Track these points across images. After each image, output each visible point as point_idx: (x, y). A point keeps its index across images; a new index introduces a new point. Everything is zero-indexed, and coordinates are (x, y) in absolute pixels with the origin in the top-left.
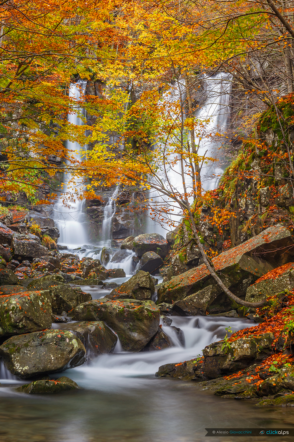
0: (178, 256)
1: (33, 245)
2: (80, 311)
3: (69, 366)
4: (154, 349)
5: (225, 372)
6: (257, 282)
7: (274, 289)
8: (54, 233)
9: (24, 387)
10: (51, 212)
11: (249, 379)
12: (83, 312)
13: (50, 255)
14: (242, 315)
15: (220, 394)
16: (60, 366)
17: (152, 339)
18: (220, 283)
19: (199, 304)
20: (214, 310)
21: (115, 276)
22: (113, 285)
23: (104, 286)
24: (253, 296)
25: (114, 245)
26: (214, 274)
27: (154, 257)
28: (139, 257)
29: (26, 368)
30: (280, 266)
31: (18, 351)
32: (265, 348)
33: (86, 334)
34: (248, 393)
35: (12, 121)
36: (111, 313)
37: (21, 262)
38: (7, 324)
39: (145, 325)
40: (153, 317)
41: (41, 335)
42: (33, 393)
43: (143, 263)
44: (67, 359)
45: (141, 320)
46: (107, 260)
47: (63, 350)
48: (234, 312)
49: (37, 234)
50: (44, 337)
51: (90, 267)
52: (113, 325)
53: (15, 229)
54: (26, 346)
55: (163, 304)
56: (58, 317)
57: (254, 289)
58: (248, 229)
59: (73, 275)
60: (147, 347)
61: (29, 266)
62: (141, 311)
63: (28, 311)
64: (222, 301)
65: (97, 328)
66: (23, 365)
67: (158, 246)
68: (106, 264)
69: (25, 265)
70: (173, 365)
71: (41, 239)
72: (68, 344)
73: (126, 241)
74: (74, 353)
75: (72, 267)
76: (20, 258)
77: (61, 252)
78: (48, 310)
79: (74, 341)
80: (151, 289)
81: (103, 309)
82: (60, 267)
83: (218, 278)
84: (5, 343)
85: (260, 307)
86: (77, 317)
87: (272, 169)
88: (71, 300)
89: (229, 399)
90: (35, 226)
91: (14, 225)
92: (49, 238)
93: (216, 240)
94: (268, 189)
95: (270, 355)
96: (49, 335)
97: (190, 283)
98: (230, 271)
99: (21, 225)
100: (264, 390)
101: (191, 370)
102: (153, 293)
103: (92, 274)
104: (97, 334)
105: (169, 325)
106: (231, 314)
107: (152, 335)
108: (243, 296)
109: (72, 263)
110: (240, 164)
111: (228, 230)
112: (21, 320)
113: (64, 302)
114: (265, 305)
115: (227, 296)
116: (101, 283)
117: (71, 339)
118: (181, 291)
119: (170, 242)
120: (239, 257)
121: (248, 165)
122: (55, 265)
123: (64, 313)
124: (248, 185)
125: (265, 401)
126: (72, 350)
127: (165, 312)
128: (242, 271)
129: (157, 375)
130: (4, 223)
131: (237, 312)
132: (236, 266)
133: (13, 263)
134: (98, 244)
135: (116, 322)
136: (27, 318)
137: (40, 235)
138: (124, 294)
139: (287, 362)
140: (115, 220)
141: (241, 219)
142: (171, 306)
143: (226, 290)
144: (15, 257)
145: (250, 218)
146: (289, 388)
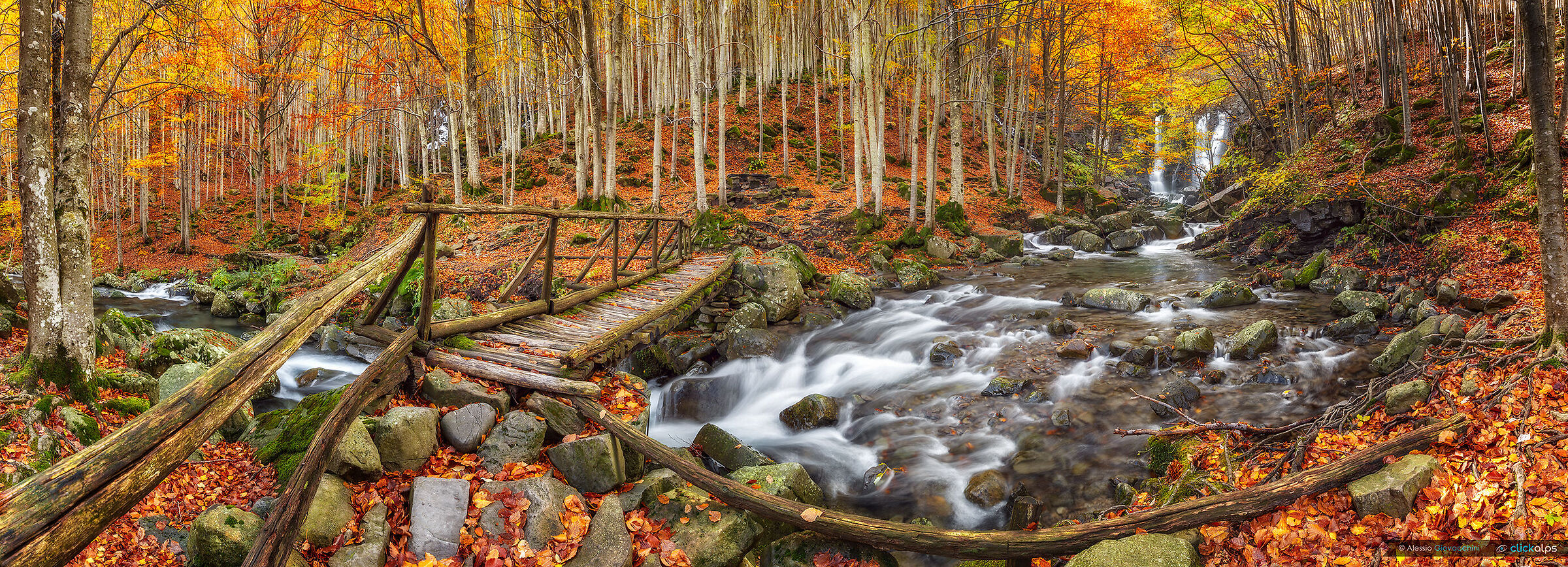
0: (1200, 196)
1: (1138, 193)
2: (1148, 221)
3: (1137, 245)
4: (1179, 237)
5: (1203, 246)
6: (1227, 206)
10: (1148, 177)
11: (1210, 247)
12: (1150, 222)
13: (1145, 197)
14: (1222, 222)
16: (1133, 245)
17: (1180, 233)
18: (1212, 208)
19: (1203, 217)
20: (1209, 219)
21: (1173, 206)
22: (1170, 210)
23: (1167, 210)
24: (1227, 213)
26: (1210, 204)
29: (1117, 246)
30: (1237, 198)
31: (1114, 239)
32: (1220, 236)
33: (1148, 231)
34: (1207, 255)
36: (1163, 223)
38: (1111, 226)
39: (1176, 227)
40: (1182, 224)
41: (1124, 232)
44: (1136, 243)
45: (1175, 225)
47: (1134, 239)
48: (1215, 219)
49: (1140, 188)
50: (1126, 232)
51: (1163, 202)
52: (1162, 228)
53: (1131, 186)
54: (1118, 236)
55: (1188, 217)
56: (1137, 223)
57: (1228, 210)
58: (1229, 183)
59: (1154, 206)
60: (1177, 236)
61: (1135, 201)
62: (1177, 222)
63: (1121, 221)
64: (1213, 215)
65: (1155, 229)
69: (1133, 201)
70: (1184, 244)
71: (1142, 190)
72: (1137, 236)
75: (1154, 202)
76: (1131, 198)
77: (1151, 195)
78: (1130, 220)
79: (1140, 235)
81: (1159, 221)
82: (1149, 202)
83: (1211, 206)
84: (1109, 235)
86: (1146, 224)
88: (1146, 216)
89: (1201, 257)
90: (1140, 184)
91: (1130, 184)
92: (1146, 189)
93: (1216, 188)
95: (1221, 238)
96: (1128, 232)
97: (1201, 208)
98: (1217, 202)
99: (1134, 184)
100: (1214, 254)
101: (1191, 246)
102: (1186, 213)
104: (1154, 231)
106: (1214, 221)
107: (1178, 231)
108: (1223, 214)
111: (1221, 184)
112: (1117, 225)
115: (1215, 214)
118: (1197, 212)
119: (1200, 190)
120: (1222, 196)
122: (1146, 201)
123: (1141, 222)
125: (1214, 258)
126: (1138, 239)
127: (1187, 221)
128: (1222, 202)
130: (1126, 183)
131: (1217, 220)
132: (1220, 200)
133: (1127, 200)
135: (1165, 226)
136: (1120, 224)
137: (1142, 188)
138: (1173, 214)
139: (1226, 241)
140: (1177, 181)
141: (1226, 179)
142: (1191, 218)
143: (1215, 211)
144: (1129, 197)
145: (1230, 178)
146: (1225, 253)
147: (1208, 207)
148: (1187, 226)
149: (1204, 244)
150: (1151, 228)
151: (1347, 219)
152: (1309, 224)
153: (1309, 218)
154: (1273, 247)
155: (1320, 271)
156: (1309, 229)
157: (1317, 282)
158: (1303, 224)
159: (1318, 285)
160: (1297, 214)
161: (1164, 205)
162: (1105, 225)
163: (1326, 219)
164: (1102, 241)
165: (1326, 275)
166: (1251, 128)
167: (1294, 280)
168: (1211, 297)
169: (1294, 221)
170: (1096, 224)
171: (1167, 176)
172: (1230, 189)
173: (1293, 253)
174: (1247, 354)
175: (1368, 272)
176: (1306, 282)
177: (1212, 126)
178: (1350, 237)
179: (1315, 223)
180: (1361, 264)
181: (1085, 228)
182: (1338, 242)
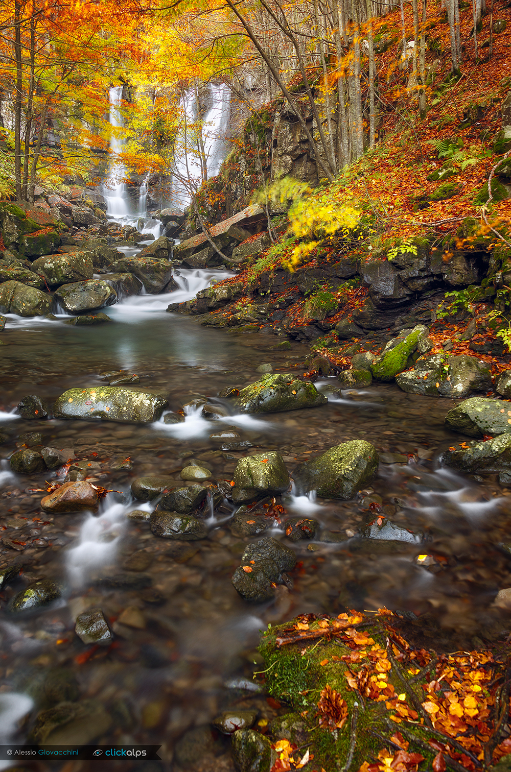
0: (190, 225)
1: (87, 215)
2: (116, 266)
3: (105, 305)
4: (168, 292)
5: (211, 309)
6: (240, 245)
7: (251, 250)
8: (103, 206)
9: (72, 320)
10: (102, 190)
11: (224, 314)
12: (118, 267)
13: (100, 223)
14: (228, 268)
15: (205, 324)
16: (99, 305)
17: (167, 285)
18: (214, 246)
19: (200, 260)
20: (211, 264)
21: (147, 239)
22: (145, 246)
23: (139, 247)
24: (237, 255)
25: (148, 215)
26: (209, 240)
27: (175, 226)
28: (165, 225)
29: (75, 307)
30: (256, 234)
31: (68, 294)
32: (237, 293)
33: (119, 282)
34: (222, 324)
35: (68, 117)
36: (137, 267)
37: (79, 228)
38: (60, 275)
39: (161, 276)
40: (167, 270)
41: (84, 284)
42: (77, 324)
43: (167, 229)
44: (103, 301)
45: (158, 272)
46: (142, 227)
47: (100, 294)
48: (223, 266)
49: (91, 207)
50: (86, 285)
51: (129, 232)
52: (138, 275)
53: (74, 203)
54: (74, 291)
55: (175, 260)
56: (100, 270)
57: (237, 250)
58: (237, 206)
59: (117, 238)
60: (163, 291)
61: (85, 231)
62: (158, 266)
63: (75, 266)
64: (217, 258)
65: (127, 278)
66: (72, 304)
67: (178, 217)
68: (141, 230)
69: (82, 230)
70: (177, 304)
71: (94, 211)
72: (103, 290)
73: (155, 214)
74: (108, 296)
75: (116, 232)
76: (78, 225)
77: (109, 220)
78: (90, 265)
79: (107, 288)
80: (169, 250)
81: (132, 265)
82: (108, 232)
83: (212, 243)
84: (58, 290)
85: (241, 263)
86: (113, 270)
87: (253, 161)
88: (110, 257)
89: (211, 327)
90: (89, 201)
91: (73, 200)
92: (100, 210)
93: (216, 214)
94: (250, 177)
95: (240, 298)
96: (90, 284)
97: (195, 246)
98: (222, 237)
99: (79, 200)
100: (233, 322)
101: (189, 308)
102: (170, 252)
103: (131, 237)
104: (127, 282)
105: (178, 275)
106: (221, 268)
107: (166, 283)
108: (230, 255)
109: (117, 229)
110: (232, 157)
111: (225, 207)
112: (70, 273)
113: (105, 259)
114: (244, 262)
115: (219, 255)
116: (136, 244)
117: (105, 287)
118: (189, 251)
119: (186, 215)
120: (228, 227)
121: (237, 158)
122: (104, 230)
123: (105, 266)
124: (238, 173)
125: (233, 329)
126: (106, 294)
127: (176, 267)
128: (230, 237)
129: (167, 310)
130: (66, 198)
131: (226, 267)
132: (225, 233)
133: (74, 229)
134: (136, 215)
135: (141, 273)
136: (75, 272)
137: (93, 208)
138: (149, 253)
139: (249, 303)
140: (148, 197)
141: (233, 199)
142: (181, 262)
143: (218, 251)
144: (75, 224)
145: (239, 198)
146: (249, 321)
147: (206, 244)
148: (178, 274)
149: (211, 304)
150: (123, 277)
151: (455, 279)
152: (392, 284)
153: (392, 275)
154: (328, 316)
155: (413, 357)
156: (391, 292)
157: (410, 375)
158: (382, 284)
159: (411, 380)
160: (373, 268)
161: (133, 237)
162: (49, 272)
163: (419, 278)
164: (49, 298)
165: (422, 365)
166: (271, 118)
167: (371, 370)
168: (260, 398)
169: (367, 279)
170: (34, 270)
171: (132, 188)
172: (241, 216)
173: (361, 327)
174: (342, 492)
175: (493, 365)
176: (389, 373)
177: (202, 110)
178: (461, 307)
179: (402, 283)
180: (482, 352)
181: (17, 278)
182: (440, 313)
